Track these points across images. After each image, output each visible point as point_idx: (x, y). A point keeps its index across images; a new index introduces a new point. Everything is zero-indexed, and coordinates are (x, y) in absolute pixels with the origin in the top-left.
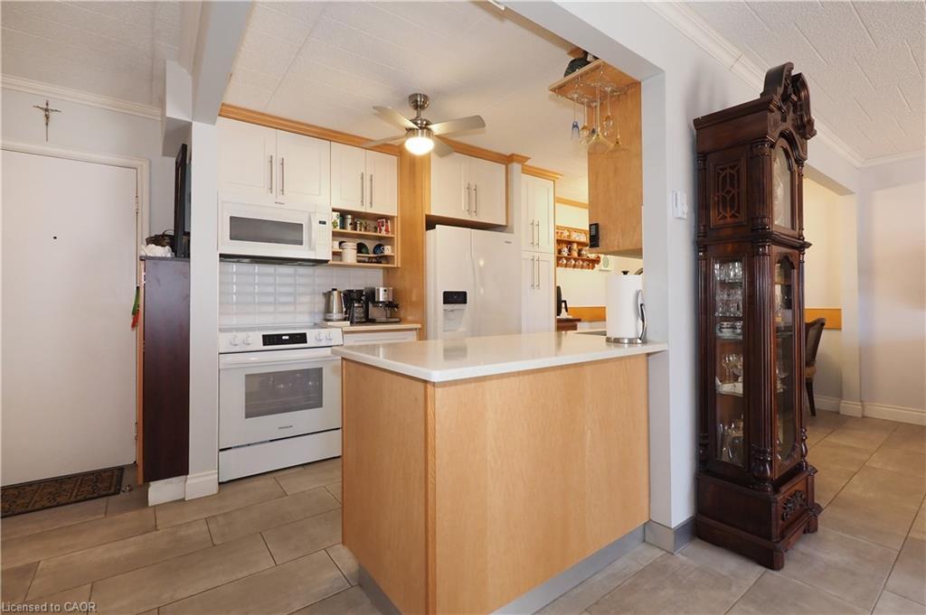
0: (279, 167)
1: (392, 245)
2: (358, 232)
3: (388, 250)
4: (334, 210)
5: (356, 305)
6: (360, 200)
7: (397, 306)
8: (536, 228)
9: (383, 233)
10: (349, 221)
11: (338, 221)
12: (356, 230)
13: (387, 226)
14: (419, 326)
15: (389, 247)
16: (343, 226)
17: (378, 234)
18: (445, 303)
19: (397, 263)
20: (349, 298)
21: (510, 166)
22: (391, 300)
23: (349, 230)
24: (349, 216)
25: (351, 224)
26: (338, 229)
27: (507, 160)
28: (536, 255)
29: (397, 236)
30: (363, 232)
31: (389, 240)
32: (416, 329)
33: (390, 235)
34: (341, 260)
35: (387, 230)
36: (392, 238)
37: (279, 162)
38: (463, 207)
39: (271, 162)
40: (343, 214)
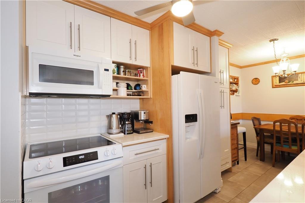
0: (77, 31)
1: (147, 84)
2: (127, 76)
3: (144, 88)
4: (113, 62)
5: (127, 122)
6: (129, 56)
7: (151, 122)
8: (222, 74)
9: (141, 77)
10: (122, 70)
11: (116, 69)
12: (126, 75)
13: (143, 73)
14: (167, 136)
15: (145, 86)
16: (119, 73)
17: (138, 78)
18: (186, 122)
19: (150, 95)
20: (123, 118)
21: (211, 38)
22: (148, 119)
23: (122, 75)
24: (122, 67)
25: (123, 71)
26: (116, 75)
27: (210, 34)
28: (222, 89)
29: (150, 79)
30: (129, 77)
31: (145, 82)
32: (165, 139)
33: (145, 78)
34: (117, 95)
35: (143, 76)
36: (147, 80)
37: (77, 28)
38: (191, 61)
39: (71, 27)
40: (119, 65)
